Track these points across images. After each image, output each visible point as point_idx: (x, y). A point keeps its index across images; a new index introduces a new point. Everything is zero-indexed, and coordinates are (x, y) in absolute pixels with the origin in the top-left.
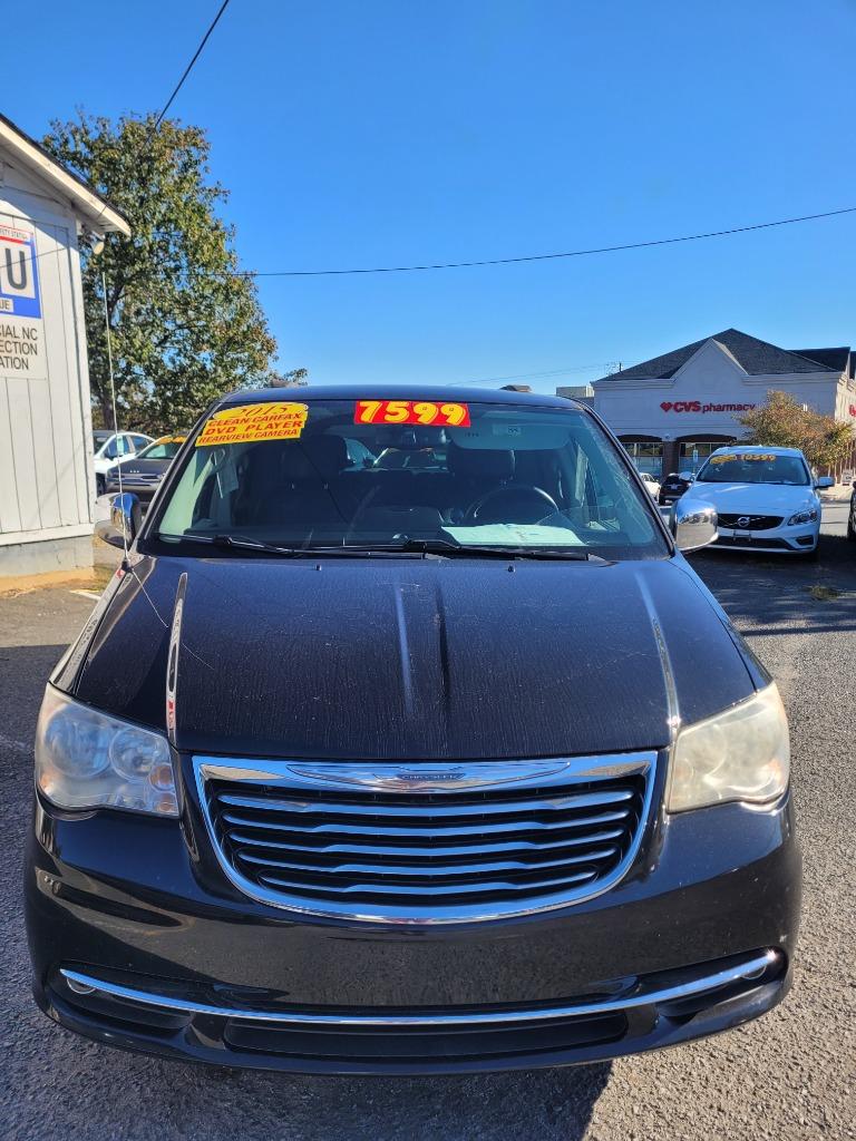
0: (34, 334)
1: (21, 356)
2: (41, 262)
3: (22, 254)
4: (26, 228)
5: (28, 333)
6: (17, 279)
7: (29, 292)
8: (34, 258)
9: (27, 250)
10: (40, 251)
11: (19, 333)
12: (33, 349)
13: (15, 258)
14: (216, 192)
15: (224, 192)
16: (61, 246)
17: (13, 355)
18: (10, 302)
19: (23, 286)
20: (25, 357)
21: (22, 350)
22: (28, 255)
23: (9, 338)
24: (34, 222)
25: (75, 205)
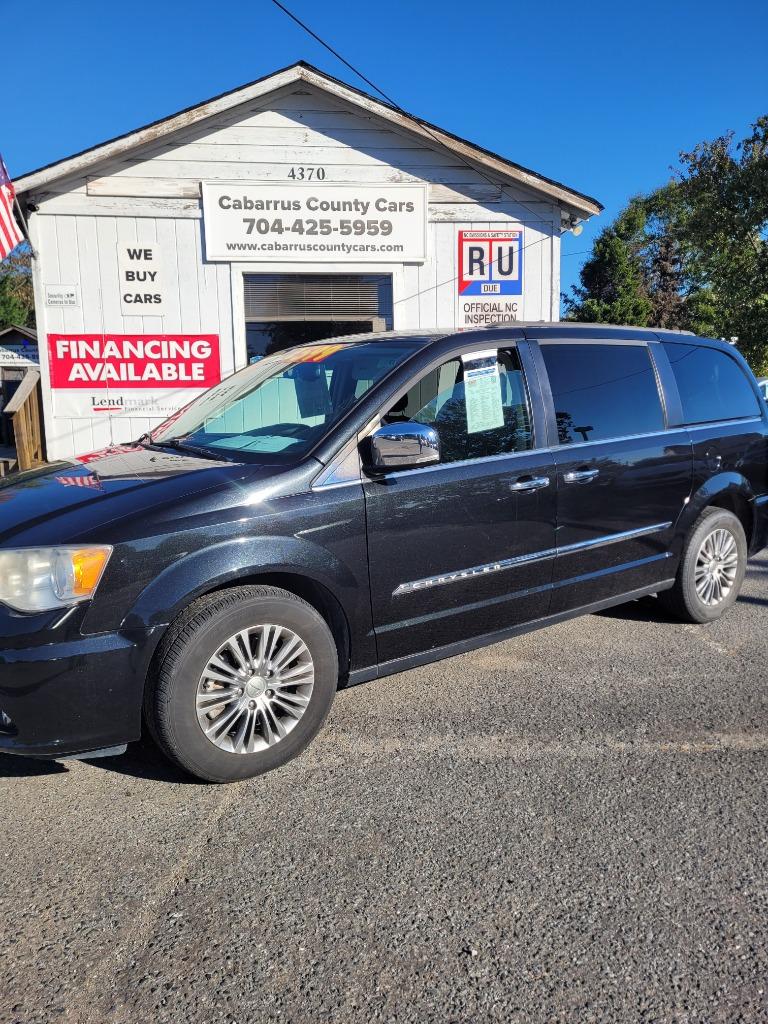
0: (515, 307)
2: (527, 253)
3: (511, 249)
4: (515, 226)
5: (509, 307)
6: (505, 268)
7: (514, 276)
8: (520, 250)
9: (515, 245)
10: (525, 243)
11: (503, 307)
12: (513, 319)
13: (505, 252)
16: (545, 236)
18: (498, 286)
19: (509, 272)
21: (504, 320)
22: (516, 249)
23: (494, 312)
24: (523, 223)
25: (560, 203)
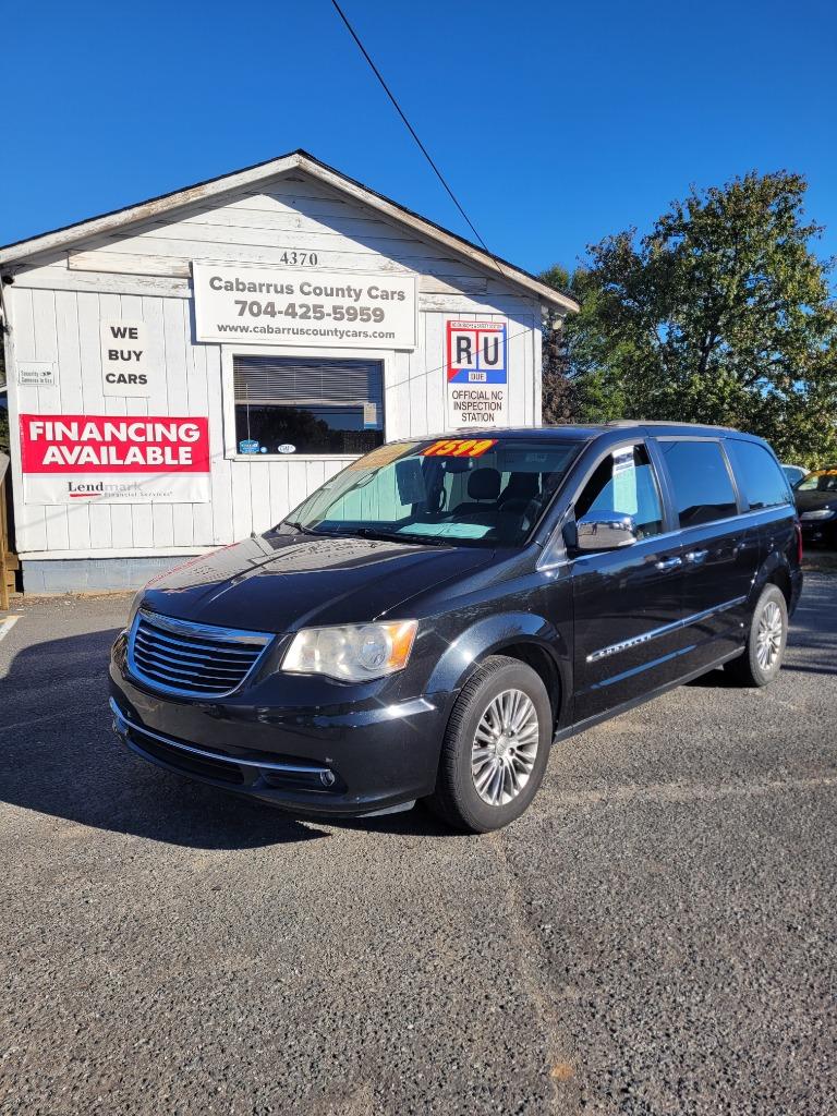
0: (500, 395)
1: (487, 411)
2: (510, 343)
3: (496, 340)
4: (500, 319)
5: (496, 395)
6: (491, 358)
7: (499, 366)
8: (505, 341)
9: (500, 336)
10: (509, 335)
11: (489, 395)
12: (499, 406)
13: (491, 343)
14: (811, 230)
15: (820, 228)
16: (527, 329)
17: (483, 412)
18: (485, 374)
19: (495, 362)
20: (491, 412)
21: (490, 407)
22: (501, 340)
23: (481, 400)
24: (507, 315)
25: (541, 297)
